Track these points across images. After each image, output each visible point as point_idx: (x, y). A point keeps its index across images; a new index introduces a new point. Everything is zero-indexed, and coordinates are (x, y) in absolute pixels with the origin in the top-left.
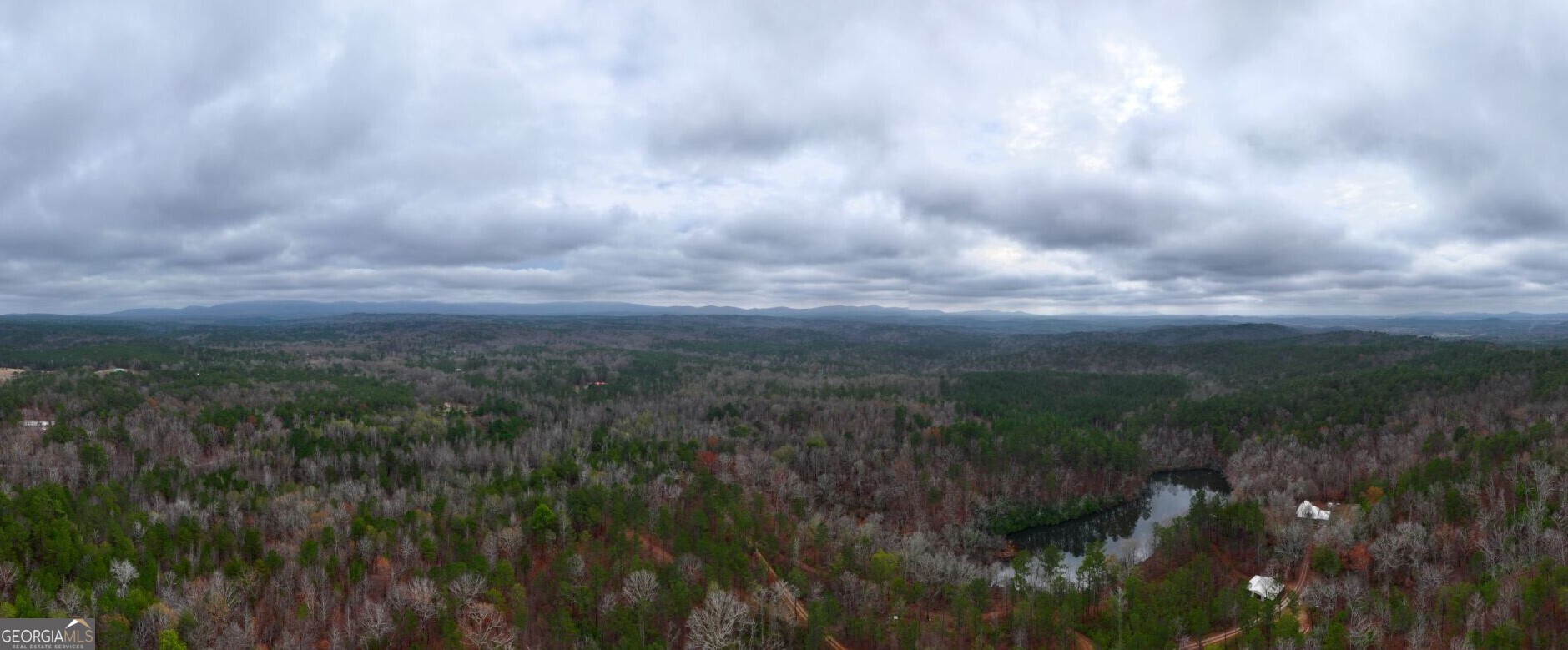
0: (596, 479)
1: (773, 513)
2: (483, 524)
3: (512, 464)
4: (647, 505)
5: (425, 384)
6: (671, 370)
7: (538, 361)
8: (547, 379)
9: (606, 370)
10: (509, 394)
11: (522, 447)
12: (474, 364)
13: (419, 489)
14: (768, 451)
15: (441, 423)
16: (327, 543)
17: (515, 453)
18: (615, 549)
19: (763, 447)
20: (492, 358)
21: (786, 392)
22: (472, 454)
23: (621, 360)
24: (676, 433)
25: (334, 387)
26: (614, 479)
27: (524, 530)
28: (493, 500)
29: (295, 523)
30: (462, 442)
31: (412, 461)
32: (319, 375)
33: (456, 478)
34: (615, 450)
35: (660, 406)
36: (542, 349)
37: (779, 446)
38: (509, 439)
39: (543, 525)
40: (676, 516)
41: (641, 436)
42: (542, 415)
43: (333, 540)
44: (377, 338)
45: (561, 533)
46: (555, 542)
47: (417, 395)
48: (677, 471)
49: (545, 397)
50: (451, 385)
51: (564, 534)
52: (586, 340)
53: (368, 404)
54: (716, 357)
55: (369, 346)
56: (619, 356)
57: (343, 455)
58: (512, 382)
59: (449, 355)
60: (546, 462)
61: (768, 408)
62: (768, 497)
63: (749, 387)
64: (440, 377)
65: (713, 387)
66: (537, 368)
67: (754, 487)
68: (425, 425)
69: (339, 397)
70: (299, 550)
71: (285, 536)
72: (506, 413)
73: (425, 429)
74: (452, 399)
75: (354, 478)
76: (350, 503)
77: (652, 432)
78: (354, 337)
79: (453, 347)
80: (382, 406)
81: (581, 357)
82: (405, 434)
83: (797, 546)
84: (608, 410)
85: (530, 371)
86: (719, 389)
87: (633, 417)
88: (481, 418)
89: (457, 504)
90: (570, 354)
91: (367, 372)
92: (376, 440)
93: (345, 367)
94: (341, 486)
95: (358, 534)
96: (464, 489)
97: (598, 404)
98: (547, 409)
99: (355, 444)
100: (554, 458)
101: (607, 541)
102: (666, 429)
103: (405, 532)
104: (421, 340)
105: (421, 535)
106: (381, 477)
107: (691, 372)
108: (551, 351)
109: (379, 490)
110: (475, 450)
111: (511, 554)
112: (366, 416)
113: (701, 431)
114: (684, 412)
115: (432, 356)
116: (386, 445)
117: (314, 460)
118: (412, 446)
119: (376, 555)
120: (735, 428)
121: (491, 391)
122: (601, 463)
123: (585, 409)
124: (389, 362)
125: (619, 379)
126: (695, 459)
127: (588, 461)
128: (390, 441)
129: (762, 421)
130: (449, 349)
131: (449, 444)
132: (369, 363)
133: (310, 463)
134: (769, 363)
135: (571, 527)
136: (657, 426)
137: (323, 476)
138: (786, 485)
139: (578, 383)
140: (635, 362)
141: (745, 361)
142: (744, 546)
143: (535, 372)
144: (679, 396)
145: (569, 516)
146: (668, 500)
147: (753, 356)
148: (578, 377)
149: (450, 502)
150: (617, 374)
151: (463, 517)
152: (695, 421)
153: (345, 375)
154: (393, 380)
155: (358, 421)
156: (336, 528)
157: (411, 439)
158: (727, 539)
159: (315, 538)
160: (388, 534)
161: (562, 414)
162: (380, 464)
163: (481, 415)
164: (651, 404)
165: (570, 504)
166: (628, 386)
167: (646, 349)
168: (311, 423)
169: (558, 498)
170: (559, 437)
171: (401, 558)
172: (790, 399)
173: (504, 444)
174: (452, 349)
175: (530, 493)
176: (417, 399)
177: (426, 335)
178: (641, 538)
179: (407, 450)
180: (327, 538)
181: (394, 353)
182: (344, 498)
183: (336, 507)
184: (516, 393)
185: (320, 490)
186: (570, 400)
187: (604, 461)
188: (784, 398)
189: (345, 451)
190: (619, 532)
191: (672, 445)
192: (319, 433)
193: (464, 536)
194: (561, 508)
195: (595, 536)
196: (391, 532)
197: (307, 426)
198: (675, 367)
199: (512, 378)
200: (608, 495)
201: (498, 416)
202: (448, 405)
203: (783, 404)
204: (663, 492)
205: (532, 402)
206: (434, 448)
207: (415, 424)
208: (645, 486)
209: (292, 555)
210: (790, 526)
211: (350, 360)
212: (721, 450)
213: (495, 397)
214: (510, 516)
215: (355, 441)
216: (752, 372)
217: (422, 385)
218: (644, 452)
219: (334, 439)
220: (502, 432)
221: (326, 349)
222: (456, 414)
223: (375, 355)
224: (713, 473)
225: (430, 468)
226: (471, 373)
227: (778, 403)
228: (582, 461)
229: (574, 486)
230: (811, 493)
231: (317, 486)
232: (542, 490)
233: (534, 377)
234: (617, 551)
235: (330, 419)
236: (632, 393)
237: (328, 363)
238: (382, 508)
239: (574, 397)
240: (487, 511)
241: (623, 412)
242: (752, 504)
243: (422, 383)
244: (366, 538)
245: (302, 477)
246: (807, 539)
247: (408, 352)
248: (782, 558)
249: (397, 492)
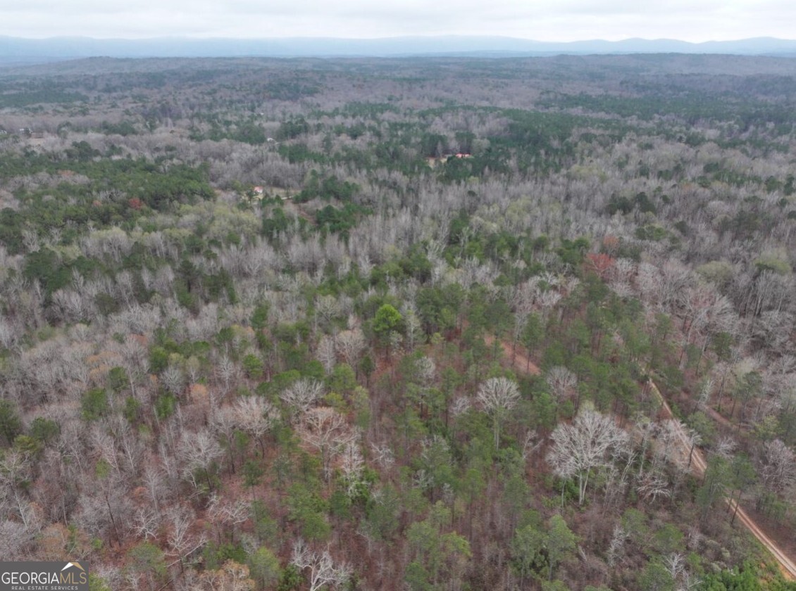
0: (453, 277)
1: (682, 343)
2: (316, 329)
3: (348, 260)
4: (513, 311)
5: (224, 164)
6: (562, 139)
7: (379, 124)
8: (391, 150)
9: (471, 137)
10: (341, 171)
11: (360, 240)
12: (292, 130)
13: (233, 301)
14: (690, 265)
15: (254, 218)
16: (118, 386)
17: (351, 246)
18: (471, 353)
19: (684, 257)
20: (316, 122)
21: (738, 180)
22: (297, 250)
23: (493, 124)
24: (559, 228)
25: (82, 179)
26: (474, 277)
27: (366, 333)
28: (327, 302)
29: (65, 376)
30: (283, 236)
31: (218, 269)
32: (51, 162)
33: (278, 281)
34: (477, 244)
35: (542, 189)
36: (384, 108)
37: (708, 260)
38: (343, 230)
39: (387, 327)
40: (548, 327)
41: (512, 228)
42: (385, 199)
43: (127, 381)
44: (140, 98)
45: (409, 334)
46: (401, 344)
47: (213, 180)
48: (556, 275)
49: (390, 173)
50: (261, 161)
51: (411, 336)
52: (445, 94)
53: (142, 199)
54: (632, 121)
55: (127, 112)
56: (490, 117)
57: (118, 276)
58: (345, 154)
59: (253, 118)
60: (391, 257)
61: (702, 205)
62: (679, 322)
63: (677, 169)
64: (245, 151)
65: (621, 165)
66: (378, 134)
67: (660, 306)
68: (231, 222)
69: (94, 193)
70: (80, 406)
71: (53, 395)
72: (338, 197)
73: (231, 227)
74: (264, 182)
75: (141, 303)
76: (141, 334)
77: (526, 225)
78: (99, 98)
79: (259, 106)
80: (165, 198)
81: (437, 119)
82: (205, 237)
83: (709, 388)
84: (471, 193)
85: (368, 140)
86: (630, 168)
87: (504, 204)
88: (305, 204)
89: (283, 309)
90: (423, 115)
91: (132, 152)
92: (163, 249)
93: (95, 147)
94: (124, 315)
95: (159, 366)
96: (291, 292)
97: (459, 183)
98: (391, 191)
99: (134, 259)
100: (400, 252)
101: (462, 345)
102: (547, 223)
103: (221, 352)
104: (208, 99)
105: (242, 352)
106: (179, 294)
107: (591, 142)
108: (396, 111)
109: (180, 310)
110: (301, 245)
111: (350, 358)
112: (143, 219)
113: (596, 227)
114: (574, 200)
115: (228, 123)
116: (180, 253)
117: (73, 289)
118: (215, 250)
119: (188, 384)
120: (645, 227)
121: (317, 168)
122: (459, 258)
123: (441, 192)
124: (164, 134)
125: (489, 150)
126: (582, 262)
127: (443, 256)
128: (185, 249)
129: (689, 223)
130: (253, 109)
131: (266, 240)
132: (133, 138)
133: (69, 296)
134: (719, 132)
135: (420, 329)
136: (535, 218)
137: (93, 308)
138: (709, 313)
139: (433, 155)
140: (511, 126)
141: (676, 129)
142: (635, 373)
143: (375, 140)
144: (568, 176)
145: (418, 317)
146: (539, 307)
147: (692, 122)
148: (433, 146)
149: (274, 308)
150: (486, 143)
151: (291, 324)
152: (589, 213)
153: (97, 159)
154: (175, 161)
155: (132, 227)
156: (128, 366)
157: (214, 242)
158: (613, 360)
159: (100, 386)
160: (200, 358)
161: (410, 199)
162: (175, 279)
163: (305, 201)
164: (529, 185)
165: (420, 304)
166: (500, 160)
167: (529, 108)
168: (57, 239)
169: (405, 297)
170: (408, 227)
171: (221, 381)
172: (743, 193)
173: (336, 236)
174: (257, 109)
175: (372, 292)
176: (213, 184)
177: (215, 91)
178: (502, 345)
179: (210, 256)
180: (117, 381)
181: (170, 121)
182: (132, 329)
183: (122, 341)
184: (349, 168)
185: (93, 326)
186: (422, 177)
187: (463, 256)
188: (733, 190)
189: (120, 270)
190: (477, 337)
191: (552, 243)
192: (73, 252)
193: (294, 342)
194: (409, 308)
195: (449, 339)
196: (204, 356)
197: (50, 242)
198: (570, 135)
199: (345, 149)
200: (466, 296)
201: (328, 201)
202: (259, 190)
203: (730, 199)
204: (535, 298)
205: (373, 181)
206: (246, 249)
207: (217, 222)
208: (512, 288)
209: (70, 414)
210: (703, 364)
211: (101, 136)
212: (620, 253)
213: (323, 175)
214: (347, 318)
215: (132, 254)
216: (687, 146)
217: (218, 165)
218: (514, 248)
219: (101, 257)
220: (334, 222)
221: (57, 120)
222: (271, 201)
223: (141, 125)
224: (604, 281)
225: (246, 275)
226: (289, 143)
227: (721, 199)
228: (435, 257)
229: (424, 284)
230: (746, 329)
231: (89, 323)
232: (386, 288)
233: (374, 146)
234: (474, 356)
235: (87, 230)
236: (505, 170)
237: (63, 143)
238: (186, 330)
239: (427, 174)
240: (320, 314)
241: (490, 197)
242: (653, 326)
243: (217, 161)
244: (171, 368)
245: (61, 316)
246: (726, 384)
247: (192, 118)
248: (684, 396)
249: (204, 309)
